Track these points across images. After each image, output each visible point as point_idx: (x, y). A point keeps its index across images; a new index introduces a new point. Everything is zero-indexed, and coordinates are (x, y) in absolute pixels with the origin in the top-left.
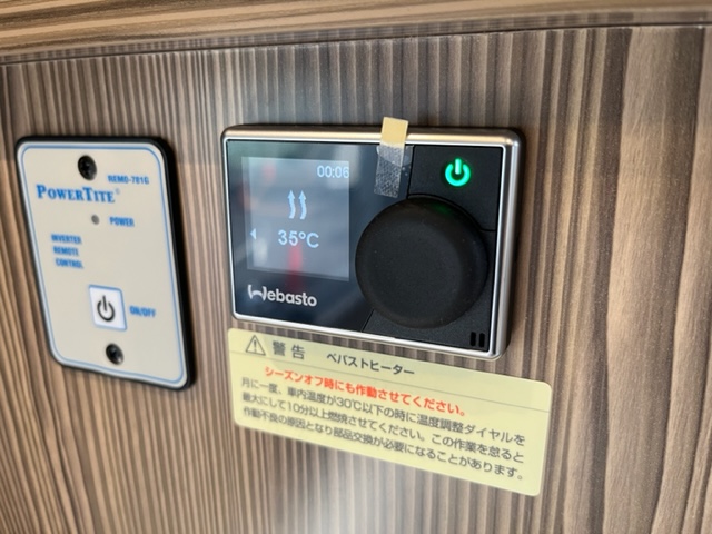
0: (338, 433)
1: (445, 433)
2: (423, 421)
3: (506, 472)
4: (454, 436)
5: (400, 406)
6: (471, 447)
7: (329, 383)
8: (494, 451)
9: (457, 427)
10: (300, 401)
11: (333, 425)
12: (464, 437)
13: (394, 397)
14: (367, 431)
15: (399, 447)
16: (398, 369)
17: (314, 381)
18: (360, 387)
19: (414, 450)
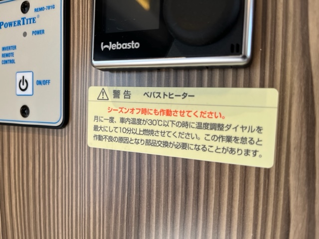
0: (148, 143)
1: (213, 132)
2: (200, 126)
3: (251, 153)
4: (218, 133)
5: (186, 119)
6: (229, 139)
7: (144, 111)
8: (244, 140)
9: (220, 127)
10: (127, 125)
11: (145, 137)
12: (225, 133)
13: (182, 113)
14: (166, 139)
15: (184, 146)
16: (185, 95)
17: (136, 111)
18: (162, 111)
19: (193, 147)
